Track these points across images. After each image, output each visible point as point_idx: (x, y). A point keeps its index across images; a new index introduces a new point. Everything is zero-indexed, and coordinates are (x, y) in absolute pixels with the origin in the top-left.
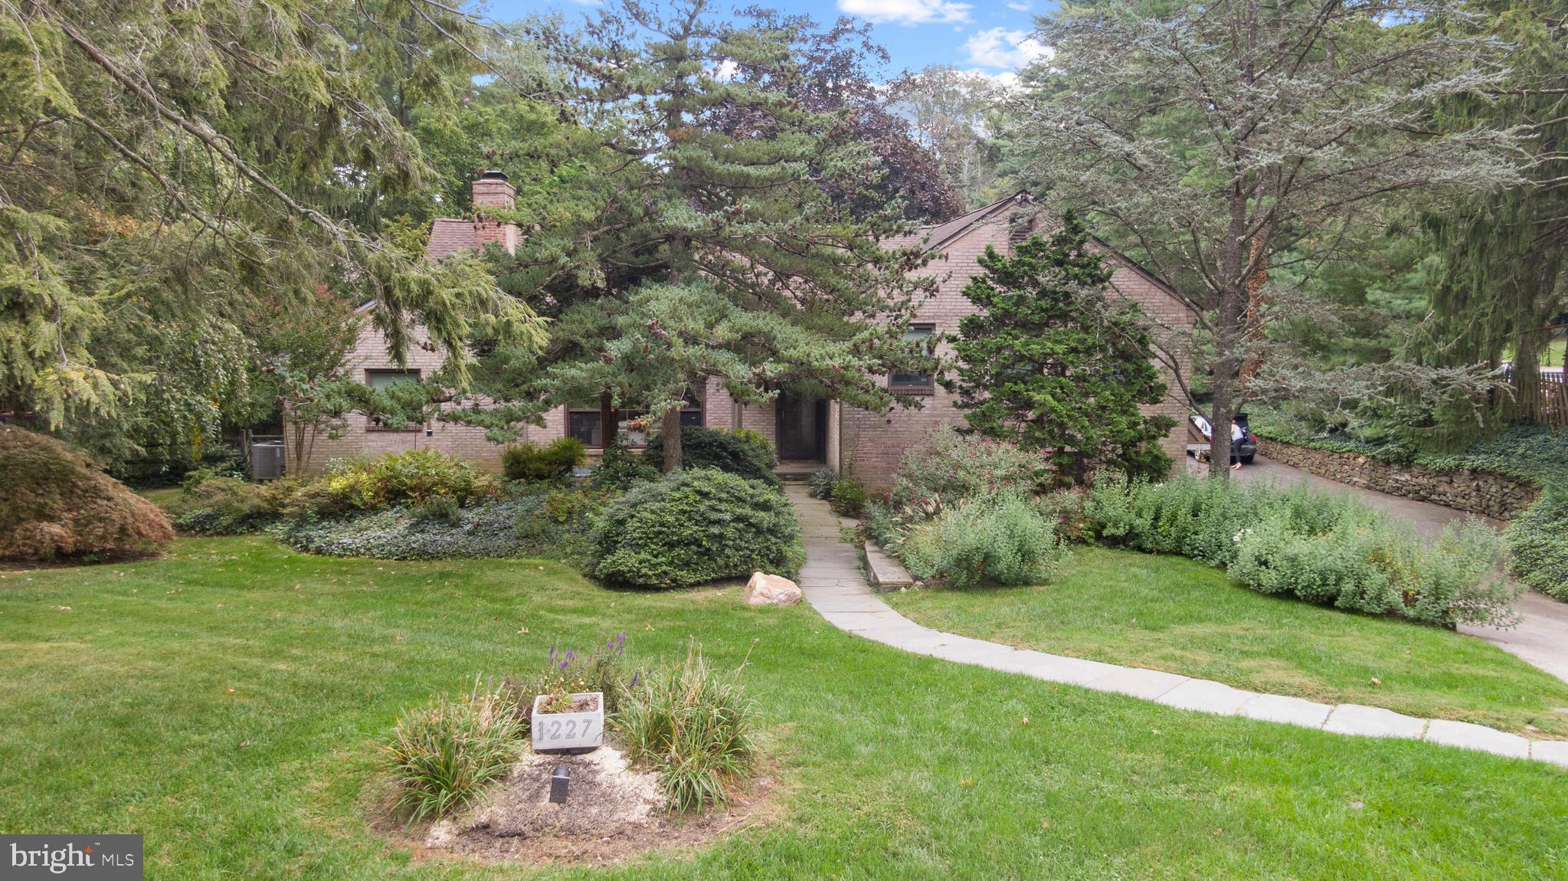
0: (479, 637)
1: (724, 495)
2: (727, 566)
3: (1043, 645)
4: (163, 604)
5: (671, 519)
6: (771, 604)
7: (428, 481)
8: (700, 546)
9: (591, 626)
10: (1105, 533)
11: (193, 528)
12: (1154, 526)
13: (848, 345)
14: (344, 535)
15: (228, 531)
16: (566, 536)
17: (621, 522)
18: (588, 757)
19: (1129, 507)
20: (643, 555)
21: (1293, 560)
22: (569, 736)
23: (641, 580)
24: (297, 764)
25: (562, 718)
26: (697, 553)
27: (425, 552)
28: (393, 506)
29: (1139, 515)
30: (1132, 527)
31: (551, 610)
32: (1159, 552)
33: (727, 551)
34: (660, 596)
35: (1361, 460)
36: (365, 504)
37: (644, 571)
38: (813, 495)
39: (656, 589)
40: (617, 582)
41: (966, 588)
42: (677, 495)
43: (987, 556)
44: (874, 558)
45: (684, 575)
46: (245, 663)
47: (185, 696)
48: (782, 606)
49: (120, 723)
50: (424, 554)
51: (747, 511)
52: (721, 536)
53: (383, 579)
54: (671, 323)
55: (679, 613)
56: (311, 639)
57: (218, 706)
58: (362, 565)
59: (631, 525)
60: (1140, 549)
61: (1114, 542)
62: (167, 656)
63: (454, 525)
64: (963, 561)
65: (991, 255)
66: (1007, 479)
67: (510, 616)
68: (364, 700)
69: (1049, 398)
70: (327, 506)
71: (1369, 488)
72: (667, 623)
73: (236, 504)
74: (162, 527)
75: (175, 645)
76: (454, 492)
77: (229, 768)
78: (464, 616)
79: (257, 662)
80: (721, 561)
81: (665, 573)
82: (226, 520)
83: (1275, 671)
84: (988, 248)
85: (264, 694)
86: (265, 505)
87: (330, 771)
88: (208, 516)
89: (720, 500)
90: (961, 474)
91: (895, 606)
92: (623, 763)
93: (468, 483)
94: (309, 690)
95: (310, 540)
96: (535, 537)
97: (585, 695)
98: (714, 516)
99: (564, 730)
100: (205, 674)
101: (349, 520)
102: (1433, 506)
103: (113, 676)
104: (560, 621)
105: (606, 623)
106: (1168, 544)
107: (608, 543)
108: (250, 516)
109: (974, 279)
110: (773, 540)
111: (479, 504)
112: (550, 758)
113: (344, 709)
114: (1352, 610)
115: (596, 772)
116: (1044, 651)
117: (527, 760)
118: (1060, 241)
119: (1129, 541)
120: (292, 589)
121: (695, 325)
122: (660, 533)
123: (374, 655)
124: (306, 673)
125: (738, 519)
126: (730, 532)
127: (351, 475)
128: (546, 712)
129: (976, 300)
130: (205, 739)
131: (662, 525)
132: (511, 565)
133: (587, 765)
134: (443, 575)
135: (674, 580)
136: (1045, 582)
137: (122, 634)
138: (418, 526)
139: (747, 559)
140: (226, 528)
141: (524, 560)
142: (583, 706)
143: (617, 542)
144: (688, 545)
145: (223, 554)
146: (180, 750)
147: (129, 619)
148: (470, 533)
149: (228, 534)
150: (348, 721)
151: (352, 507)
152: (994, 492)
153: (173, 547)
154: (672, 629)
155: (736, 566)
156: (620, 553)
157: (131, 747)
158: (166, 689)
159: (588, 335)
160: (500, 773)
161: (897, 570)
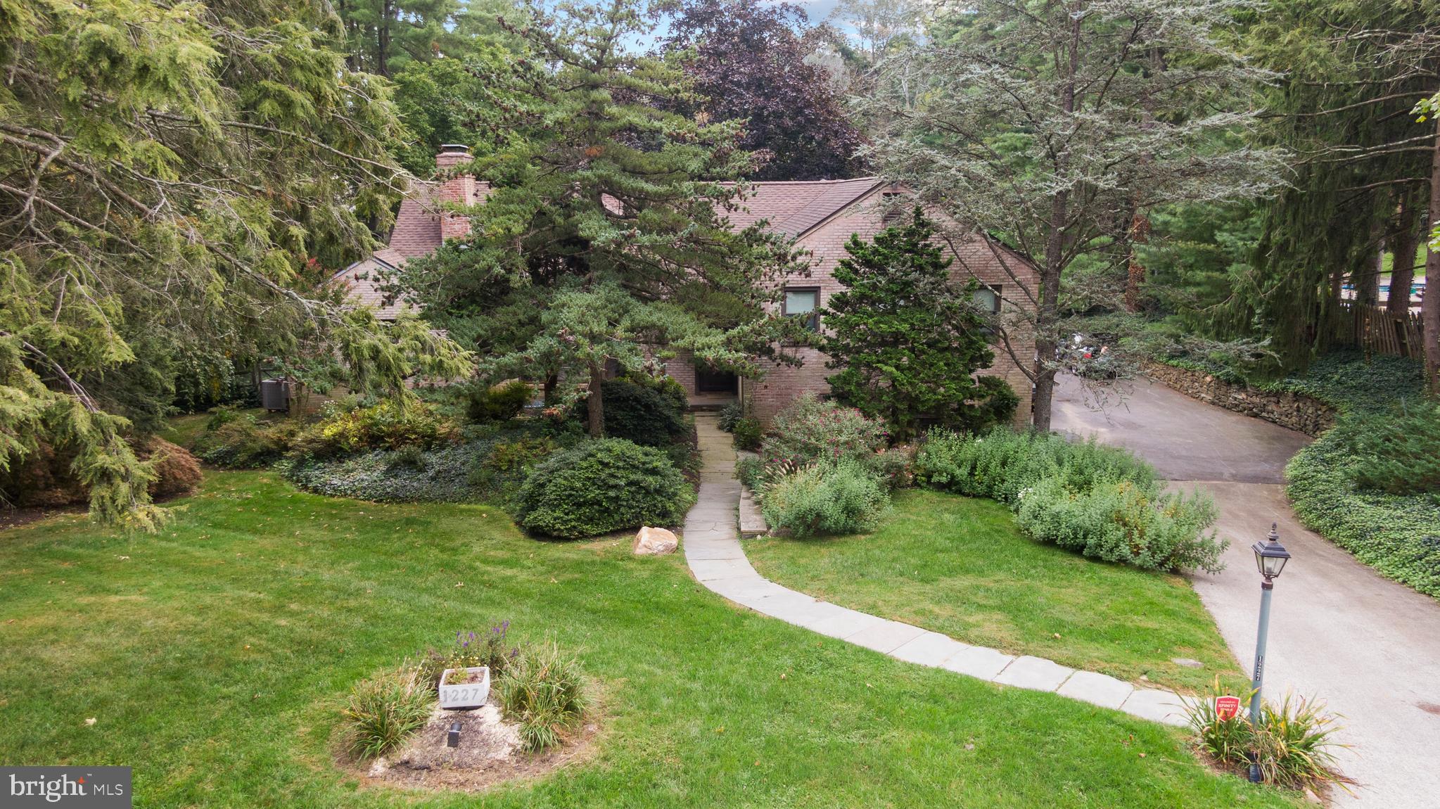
0: (426, 590)
1: (621, 464)
2: (622, 521)
3: (837, 598)
4: (198, 553)
5: (578, 485)
6: (652, 555)
7: (401, 428)
8: (601, 505)
9: (511, 578)
10: (935, 479)
11: (216, 462)
12: (971, 474)
13: (722, 337)
14: (333, 477)
15: (244, 466)
16: (507, 484)
17: (542, 486)
18: (476, 713)
19: (954, 458)
20: (558, 514)
21: (1056, 517)
22: (464, 699)
23: (555, 533)
24: (290, 713)
25: (458, 687)
26: (598, 511)
27: (397, 496)
28: (374, 449)
29: (960, 466)
30: (953, 477)
31: (485, 561)
32: (974, 496)
33: (622, 510)
34: (568, 546)
35: (1208, 379)
36: (351, 448)
37: (557, 526)
38: (721, 428)
39: (567, 540)
40: (538, 534)
41: (802, 539)
42: (585, 464)
43: (818, 515)
44: (744, 505)
45: (587, 528)
46: (258, 619)
47: (217, 651)
48: (660, 556)
49: (175, 676)
50: (395, 498)
51: (637, 476)
52: (617, 498)
53: (362, 525)
54: (580, 328)
55: (578, 565)
56: (306, 592)
57: (238, 663)
58: (347, 506)
59: (549, 488)
60: (960, 492)
61: (940, 487)
62: (202, 611)
63: (421, 470)
64: (801, 517)
65: (856, 243)
66: (848, 444)
67: (453, 568)
68: (338, 656)
69: (893, 369)
70: (321, 450)
71: (1213, 403)
72: (568, 576)
73: (250, 444)
74: (191, 469)
75: (208, 600)
76: (423, 437)
77: (247, 716)
78: (419, 568)
79: (265, 617)
80: (617, 517)
81: (574, 527)
82: (242, 457)
83: (992, 624)
84: (854, 236)
85: (269, 650)
86: (272, 446)
87: (312, 719)
88: (227, 452)
89: (618, 468)
90: (813, 439)
91: (748, 553)
92: (499, 717)
93: (434, 430)
94: (303, 647)
95: (308, 479)
96: (482, 484)
97: (477, 669)
98: (612, 482)
99: (461, 696)
100: (230, 630)
101: (340, 461)
102: (1262, 422)
103: (166, 631)
104: (488, 573)
105: (523, 576)
106: (981, 489)
107: (532, 502)
108: (261, 454)
109: (842, 262)
110: (659, 498)
111: (442, 448)
112: (452, 713)
113: (324, 664)
114: (1096, 559)
115: (481, 723)
116: (837, 604)
117: (437, 714)
118: (910, 233)
119: (952, 487)
120: (292, 534)
121: (599, 327)
122: (571, 495)
123: (349, 610)
124: (300, 629)
125: (630, 484)
126: (624, 494)
127: (340, 423)
128: (450, 683)
129: (844, 280)
130: (233, 689)
131: (572, 489)
132: (462, 511)
133: (475, 718)
134: (410, 522)
135: (581, 533)
136: (865, 532)
137: (169, 587)
138: (393, 469)
139: (638, 516)
140: (242, 463)
141: (473, 506)
142: (474, 679)
143: (538, 501)
144: (592, 505)
145: (241, 491)
146: (214, 701)
147: (173, 570)
148: (433, 479)
149: (244, 468)
150: (325, 677)
151: (341, 449)
153: (201, 484)
154: (570, 582)
155: (629, 521)
156: (541, 510)
157: (182, 698)
158: (202, 645)
159: (521, 324)
160: (418, 725)
161: (757, 517)
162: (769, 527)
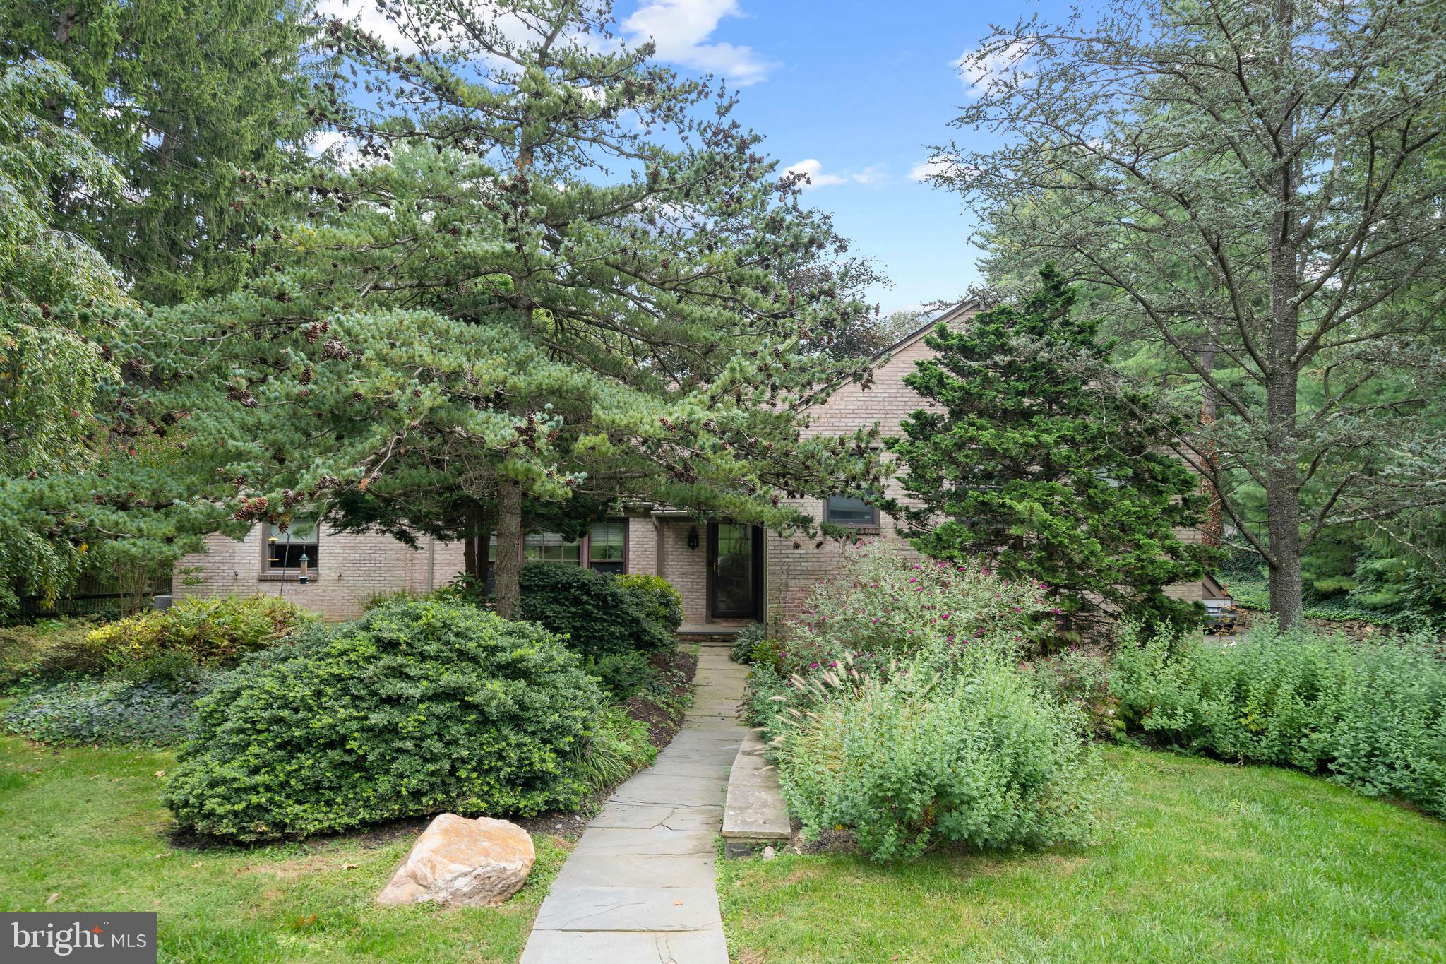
5: (307, 693)
8: (346, 750)
10: (1148, 724)
12: (1235, 715)
26: (336, 766)
29: (1205, 693)
32: (1249, 761)
33: (400, 765)
38: (733, 659)
41: (894, 866)
43: (941, 792)
44: (743, 767)
60: (1210, 753)
61: (1162, 740)
66: (979, 629)
69: (1037, 506)
80: (384, 785)
81: (262, 810)
90: (898, 618)
106: (1263, 747)
109: (920, 364)
118: (1036, 304)
119: (1192, 740)
126: (415, 721)
129: (925, 390)
144: (322, 748)
152: (954, 649)
161: (768, 797)
162: (797, 825)
